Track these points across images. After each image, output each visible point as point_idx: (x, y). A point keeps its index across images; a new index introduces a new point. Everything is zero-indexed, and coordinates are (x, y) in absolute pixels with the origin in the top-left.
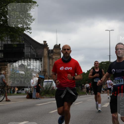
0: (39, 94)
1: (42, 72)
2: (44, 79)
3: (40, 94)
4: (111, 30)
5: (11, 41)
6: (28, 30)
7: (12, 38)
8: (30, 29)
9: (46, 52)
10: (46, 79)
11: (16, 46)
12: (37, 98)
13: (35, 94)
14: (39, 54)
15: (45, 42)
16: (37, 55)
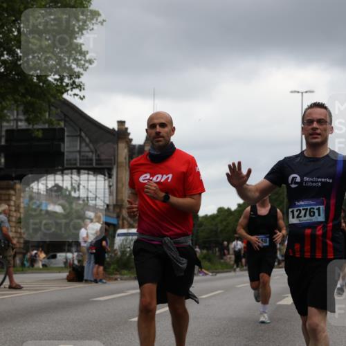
0: (101, 268)
1: (111, 208)
2: (115, 227)
3: (105, 270)
4: (306, 92)
5: (27, 120)
6: (76, 91)
7: (31, 112)
8: (79, 86)
9: (123, 152)
10: (123, 228)
11: (40, 134)
12: (96, 281)
13: (90, 268)
14: (103, 157)
15: (121, 123)
16: (99, 161)
